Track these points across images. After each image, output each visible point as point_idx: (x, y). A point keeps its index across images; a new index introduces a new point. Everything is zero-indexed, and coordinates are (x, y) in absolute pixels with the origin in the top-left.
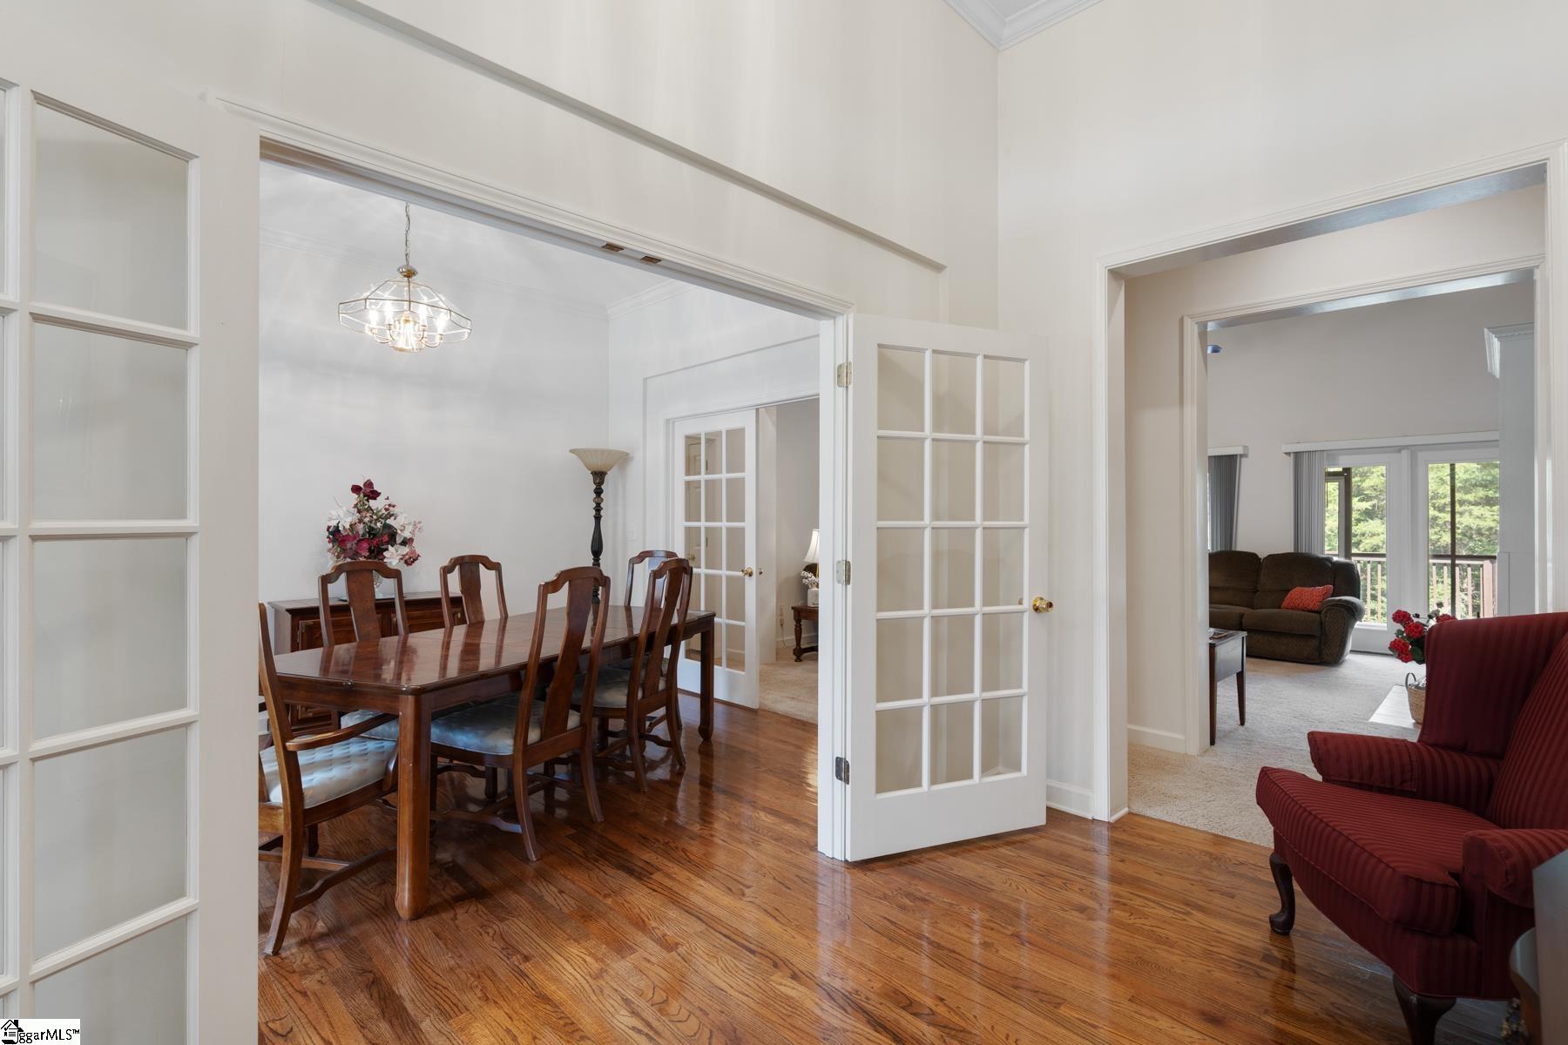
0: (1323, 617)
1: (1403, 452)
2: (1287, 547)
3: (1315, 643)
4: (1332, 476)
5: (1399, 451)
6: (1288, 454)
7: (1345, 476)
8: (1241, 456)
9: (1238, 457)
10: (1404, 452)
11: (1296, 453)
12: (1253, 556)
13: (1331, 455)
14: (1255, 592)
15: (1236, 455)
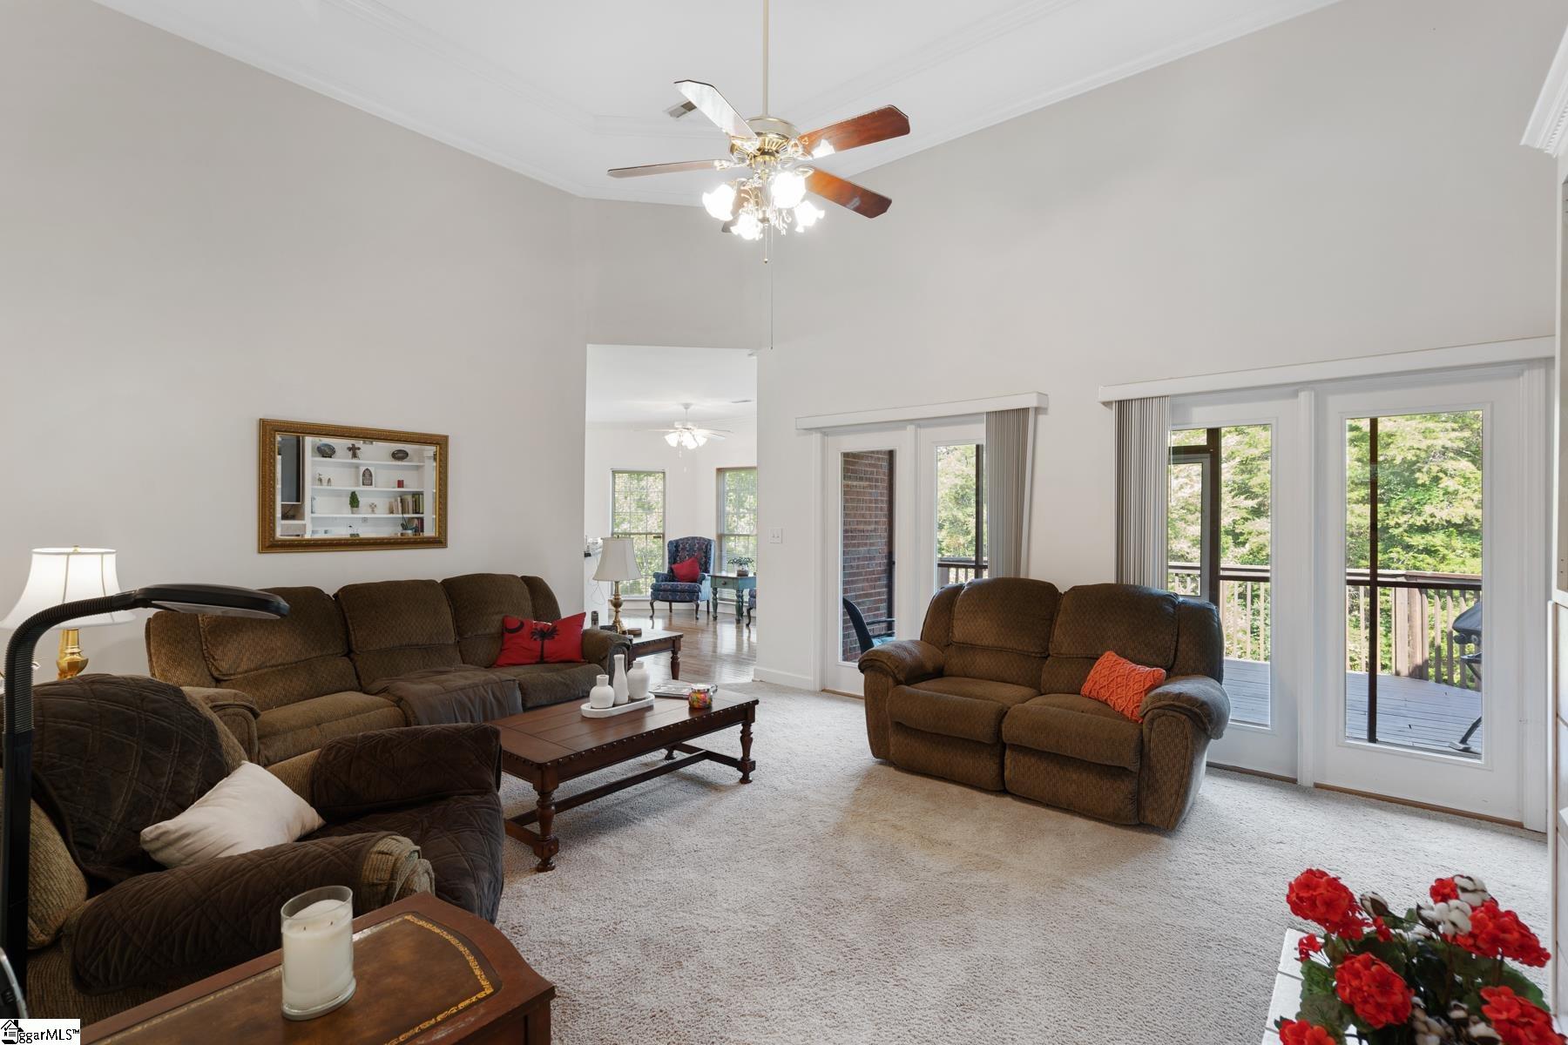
0: (1145, 730)
1: (1302, 395)
2: (1104, 574)
3: (1127, 786)
4: (1183, 454)
5: (1295, 395)
6: (1107, 404)
7: (1209, 453)
8: (1037, 410)
9: (1031, 414)
10: (1305, 398)
11: (1120, 402)
12: (1048, 589)
13: (1177, 405)
14: (1046, 658)
15: (1026, 410)
